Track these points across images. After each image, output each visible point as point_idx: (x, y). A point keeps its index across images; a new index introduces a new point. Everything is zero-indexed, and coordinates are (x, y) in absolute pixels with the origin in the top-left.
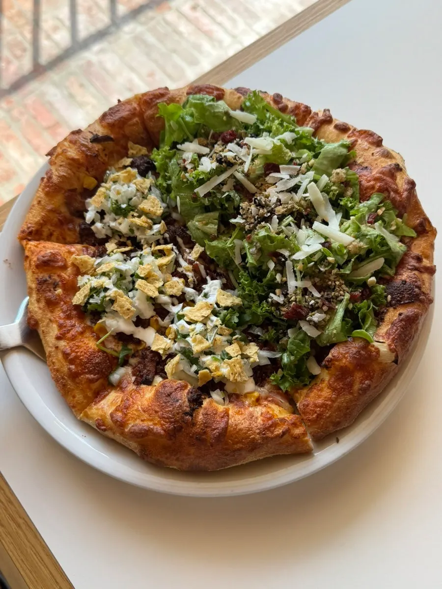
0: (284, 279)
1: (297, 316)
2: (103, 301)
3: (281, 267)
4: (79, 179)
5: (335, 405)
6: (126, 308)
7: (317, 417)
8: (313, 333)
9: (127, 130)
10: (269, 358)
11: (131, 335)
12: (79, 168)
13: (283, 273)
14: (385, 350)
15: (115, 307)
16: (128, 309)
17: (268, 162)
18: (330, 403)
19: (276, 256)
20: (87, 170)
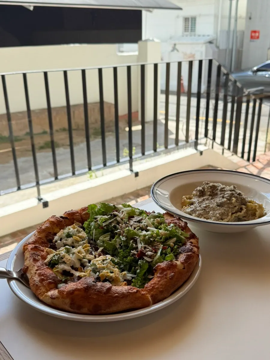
0: (137, 246)
1: (142, 255)
2: (58, 258)
3: (136, 242)
4: (53, 228)
5: (160, 283)
6: (68, 259)
7: (152, 288)
8: (149, 260)
9: (75, 217)
10: (131, 277)
11: (69, 272)
12: (54, 224)
13: (136, 244)
14: (179, 263)
15: (64, 259)
16: (69, 259)
17: (130, 216)
18: (157, 282)
19: (133, 238)
20: (57, 226)
